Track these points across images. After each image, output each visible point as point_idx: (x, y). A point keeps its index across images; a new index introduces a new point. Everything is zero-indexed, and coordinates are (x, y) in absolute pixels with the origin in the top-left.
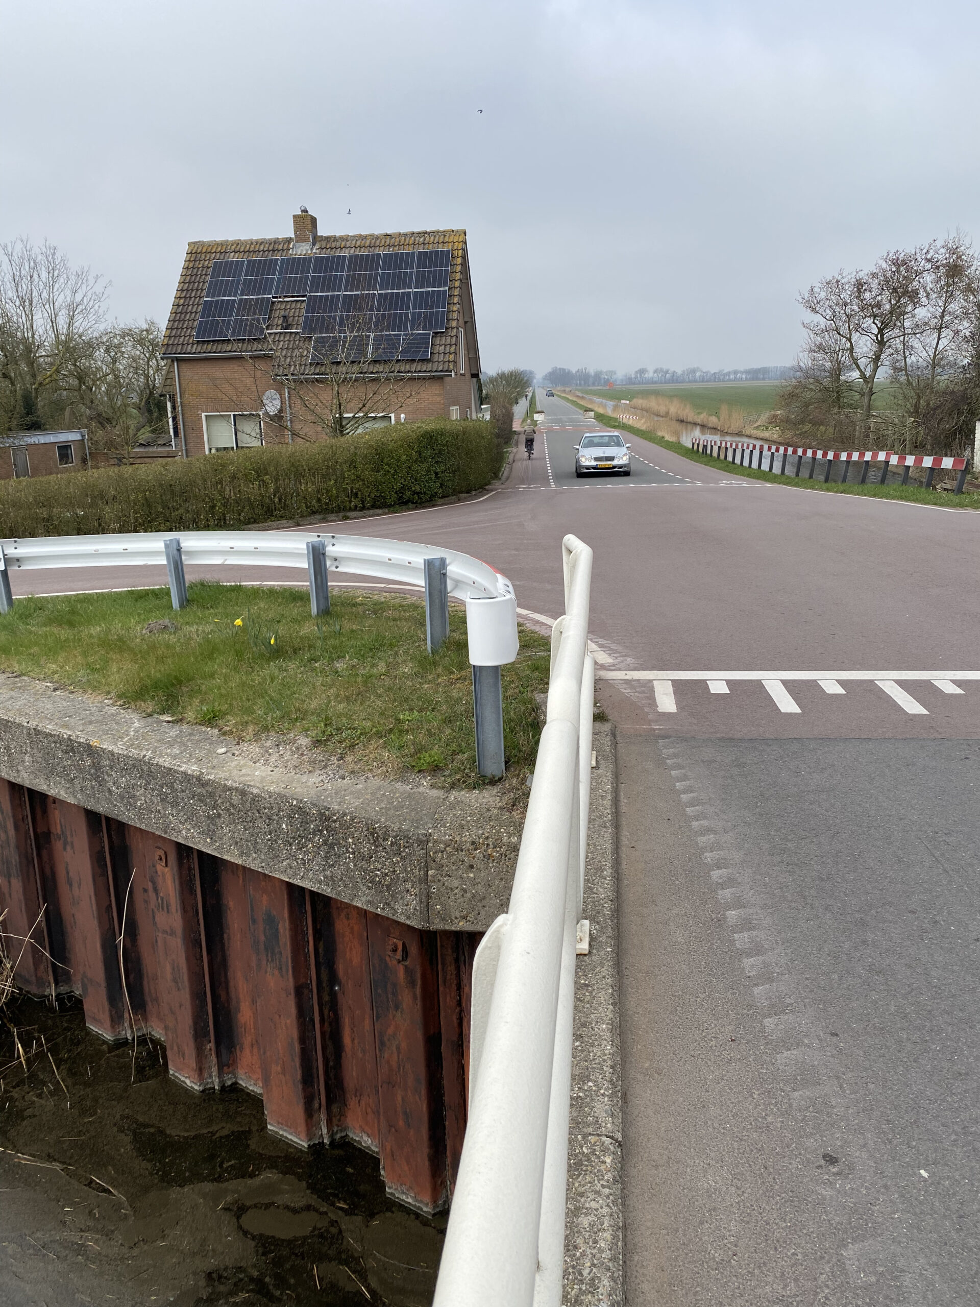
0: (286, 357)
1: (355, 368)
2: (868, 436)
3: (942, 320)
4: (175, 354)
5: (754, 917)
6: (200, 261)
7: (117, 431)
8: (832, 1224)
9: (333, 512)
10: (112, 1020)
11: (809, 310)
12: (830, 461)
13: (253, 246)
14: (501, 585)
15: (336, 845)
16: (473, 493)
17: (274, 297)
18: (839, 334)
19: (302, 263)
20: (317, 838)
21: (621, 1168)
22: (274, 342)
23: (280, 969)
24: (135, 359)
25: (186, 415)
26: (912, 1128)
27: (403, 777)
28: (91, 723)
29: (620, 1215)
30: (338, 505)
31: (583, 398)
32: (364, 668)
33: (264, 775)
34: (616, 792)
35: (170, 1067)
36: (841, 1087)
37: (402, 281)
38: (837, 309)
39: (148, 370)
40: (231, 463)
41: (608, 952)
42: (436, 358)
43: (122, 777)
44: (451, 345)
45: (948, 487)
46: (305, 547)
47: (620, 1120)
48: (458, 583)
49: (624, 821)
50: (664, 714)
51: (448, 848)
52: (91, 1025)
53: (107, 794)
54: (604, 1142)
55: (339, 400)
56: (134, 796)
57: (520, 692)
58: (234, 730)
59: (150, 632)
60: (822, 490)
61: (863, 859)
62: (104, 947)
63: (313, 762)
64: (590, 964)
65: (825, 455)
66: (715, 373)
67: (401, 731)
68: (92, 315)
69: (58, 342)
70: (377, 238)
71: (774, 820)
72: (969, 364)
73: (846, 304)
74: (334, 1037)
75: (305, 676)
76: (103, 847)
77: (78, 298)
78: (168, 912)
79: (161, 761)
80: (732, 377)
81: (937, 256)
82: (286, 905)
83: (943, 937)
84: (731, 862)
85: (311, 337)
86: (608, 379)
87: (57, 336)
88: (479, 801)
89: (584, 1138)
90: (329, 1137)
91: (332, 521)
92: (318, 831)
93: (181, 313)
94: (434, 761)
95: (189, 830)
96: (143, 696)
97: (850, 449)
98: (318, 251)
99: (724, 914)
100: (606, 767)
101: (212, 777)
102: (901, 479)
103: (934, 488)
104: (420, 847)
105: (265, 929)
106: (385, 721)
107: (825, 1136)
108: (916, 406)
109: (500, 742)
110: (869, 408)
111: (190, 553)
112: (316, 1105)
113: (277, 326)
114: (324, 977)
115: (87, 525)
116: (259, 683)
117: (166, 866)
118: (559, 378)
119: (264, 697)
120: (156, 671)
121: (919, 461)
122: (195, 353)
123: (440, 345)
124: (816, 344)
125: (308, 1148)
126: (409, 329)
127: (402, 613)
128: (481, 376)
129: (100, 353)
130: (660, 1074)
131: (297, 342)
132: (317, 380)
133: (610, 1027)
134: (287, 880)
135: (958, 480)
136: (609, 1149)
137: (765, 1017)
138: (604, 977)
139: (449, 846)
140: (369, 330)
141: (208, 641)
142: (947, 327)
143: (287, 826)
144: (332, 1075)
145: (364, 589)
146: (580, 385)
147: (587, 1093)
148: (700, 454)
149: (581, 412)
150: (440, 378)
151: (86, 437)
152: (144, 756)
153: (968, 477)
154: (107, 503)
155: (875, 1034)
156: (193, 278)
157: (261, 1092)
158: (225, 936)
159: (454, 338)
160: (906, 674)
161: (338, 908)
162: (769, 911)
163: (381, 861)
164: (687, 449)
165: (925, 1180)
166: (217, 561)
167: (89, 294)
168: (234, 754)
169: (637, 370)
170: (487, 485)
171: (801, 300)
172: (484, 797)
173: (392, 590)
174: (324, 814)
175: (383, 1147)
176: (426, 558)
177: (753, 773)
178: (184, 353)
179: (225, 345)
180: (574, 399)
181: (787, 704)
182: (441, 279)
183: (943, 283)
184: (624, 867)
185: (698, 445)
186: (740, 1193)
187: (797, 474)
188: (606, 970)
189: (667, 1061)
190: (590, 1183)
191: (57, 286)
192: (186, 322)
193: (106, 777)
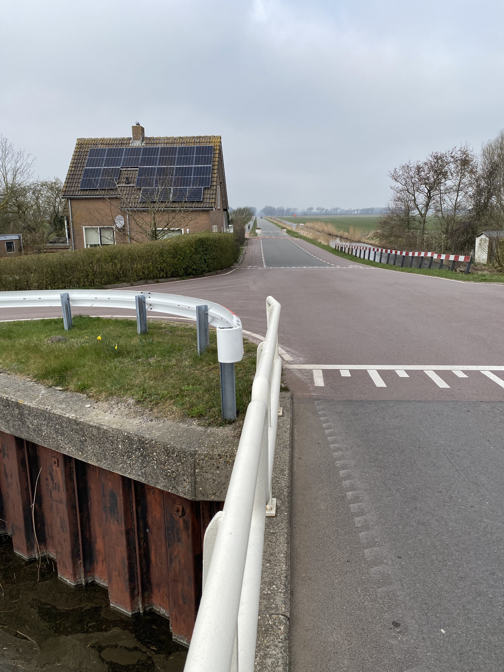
0: (127, 198)
1: (163, 205)
2: (423, 244)
3: (459, 187)
4: (69, 196)
5: (361, 495)
6: (83, 148)
7: (38, 235)
8: (396, 659)
9: (150, 279)
10: (28, 549)
11: (394, 180)
12: (404, 256)
13: (111, 141)
14: (235, 320)
15: (147, 456)
16: (224, 270)
17: (121, 168)
18: (409, 192)
19: (136, 151)
20: (137, 453)
21: (289, 632)
22: (121, 190)
23: (118, 521)
24: (48, 198)
25: (75, 228)
26: (438, 607)
27: (183, 420)
28: (19, 391)
29: (288, 657)
30: (154, 275)
31: (280, 222)
32: (165, 362)
33: (110, 419)
34: (292, 429)
35: (58, 573)
36: (402, 585)
37: (188, 161)
38: (408, 180)
39: (55, 204)
40: (97, 253)
41: (285, 515)
42: (205, 200)
43: (35, 420)
44: (213, 194)
45: (462, 270)
46: (134, 298)
47: (289, 606)
48: (214, 319)
49: (296, 445)
50: (318, 387)
51: (206, 458)
52: (17, 551)
53: (27, 428)
54: (280, 618)
55: (155, 221)
56: (41, 430)
57: (245, 375)
58: (95, 395)
59: (52, 342)
60: (400, 271)
61: (416, 464)
62: (24, 509)
63: (136, 412)
64: (276, 522)
65: (401, 253)
66: (347, 210)
67: (183, 396)
68: (25, 174)
69: (7, 188)
70: (175, 139)
71: (372, 444)
72: (472, 209)
73: (412, 178)
74: (146, 557)
75: (133, 366)
76: (25, 456)
77: (18, 165)
78: (59, 491)
79: (55, 411)
80: (356, 212)
81: (456, 155)
82: (121, 487)
83: (455, 505)
84: (350, 466)
85: (140, 189)
86: (293, 212)
87: (7, 185)
88: (223, 433)
89: (270, 616)
90: (143, 609)
91: (150, 284)
92: (138, 449)
93: (73, 175)
94: (200, 411)
95: (70, 448)
96: (47, 376)
97: (414, 251)
98: (144, 145)
99: (345, 494)
100: (287, 416)
101: (82, 420)
102: (439, 266)
103: (456, 271)
104: (191, 457)
105: (110, 499)
106: (175, 391)
107: (394, 612)
108: (447, 229)
109: (234, 402)
110: (424, 229)
111: (74, 301)
112: (136, 592)
113: (123, 182)
114: (141, 525)
115: (20, 284)
116: (109, 370)
117: (58, 466)
118: (269, 211)
119: (111, 378)
120: (54, 364)
121: (447, 257)
122: (79, 195)
123: (208, 194)
124: (397, 197)
125: (132, 616)
126: (191, 185)
127: (185, 333)
128: (229, 211)
129: (29, 194)
130: (310, 580)
131: (133, 191)
132: (143, 211)
133: (285, 555)
134: (122, 474)
135: (467, 266)
136: (282, 622)
137: (365, 548)
138: (283, 529)
139: (206, 457)
140: (171, 186)
141: (83, 347)
142: (461, 190)
143: (121, 446)
144: (145, 577)
145: (166, 320)
146: (279, 215)
147: (272, 591)
148: (339, 252)
149: (280, 229)
150: (207, 211)
151: (22, 238)
152: (47, 409)
153: (472, 265)
154: (31, 273)
155: (420, 557)
156: (79, 157)
157: (107, 586)
158: (89, 503)
159: (215, 191)
160: (439, 367)
161: (148, 489)
162: (368, 492)
163: (171, 465)
164: (332, 249)
165: (443, 634)
166: (88, 305)
167: (24, 164)
168: (94, 408)
169: (308, 208)
170: (231, 266)
171: (390, 175)
172: (225, 431)
173: (180, 320)
174: (141, 440)
175: (171, 615)
176: (198, 305)
177: (362, 419)
178: (74, 195)
179: (96, 192)
180: (276, 222)
181: (379, 383)
182: (208, 161)
183: (459, 168)
184: (295, 469)
185: (338, 247)
186: (350, 644)
187: (388, 263)
188: (284, 525)
189: (314, 573)
190: (272, 640)
191: (7, 159)
192: (75, 180)
193: (26, 420)
